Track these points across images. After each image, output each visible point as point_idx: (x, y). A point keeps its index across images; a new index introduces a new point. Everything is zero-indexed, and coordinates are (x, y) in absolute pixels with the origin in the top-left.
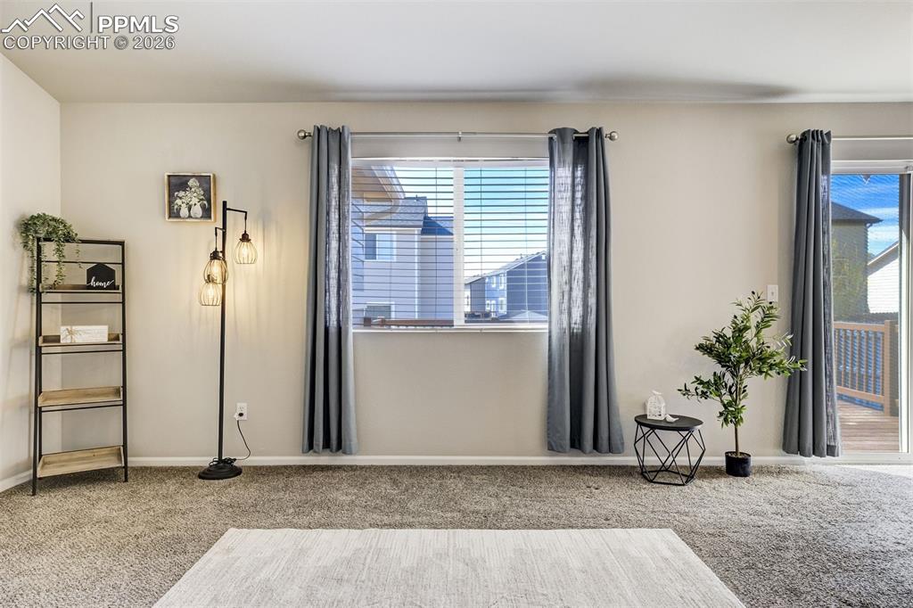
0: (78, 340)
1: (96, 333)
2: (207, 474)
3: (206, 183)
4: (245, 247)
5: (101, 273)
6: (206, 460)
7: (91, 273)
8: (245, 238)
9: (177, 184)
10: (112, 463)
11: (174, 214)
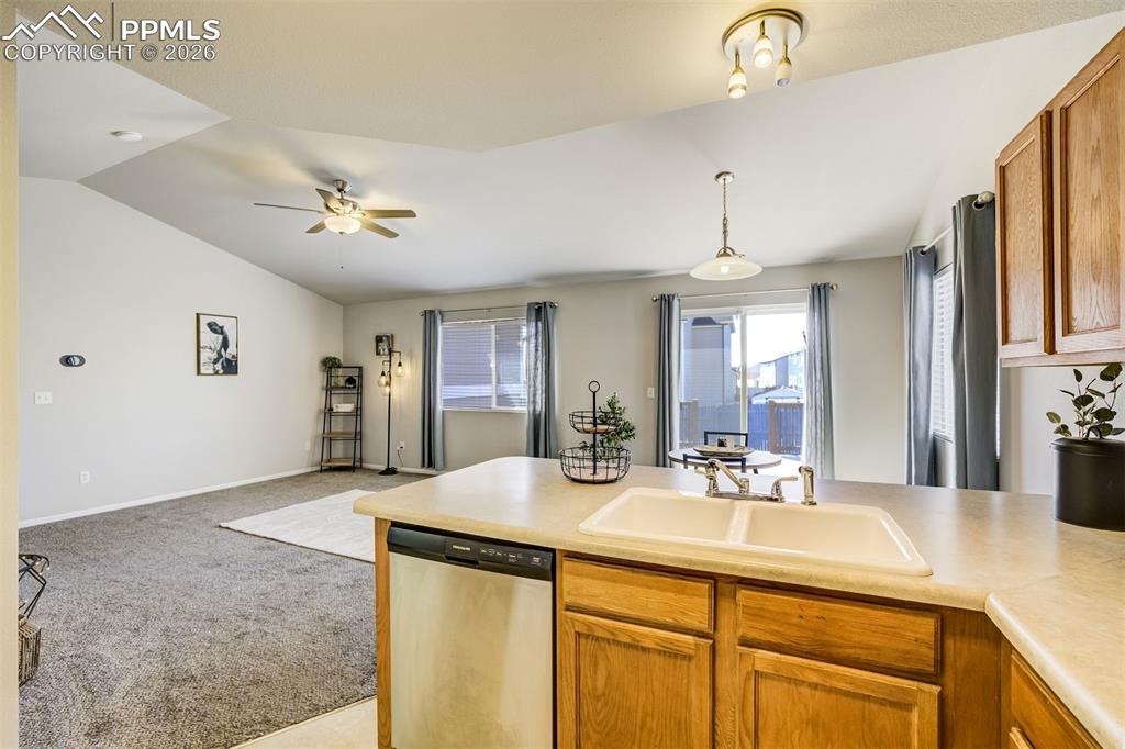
0: (340, 410)
1: (349, 407)
2: (382, 473)
3: (390, 339)
4: (400, 370)
5: (350, 380)
6: (383, 467)
7: (347, 381)
8: (400, 364)
9: (379, 339)
10: (351, 464)
11: (378, 353)
